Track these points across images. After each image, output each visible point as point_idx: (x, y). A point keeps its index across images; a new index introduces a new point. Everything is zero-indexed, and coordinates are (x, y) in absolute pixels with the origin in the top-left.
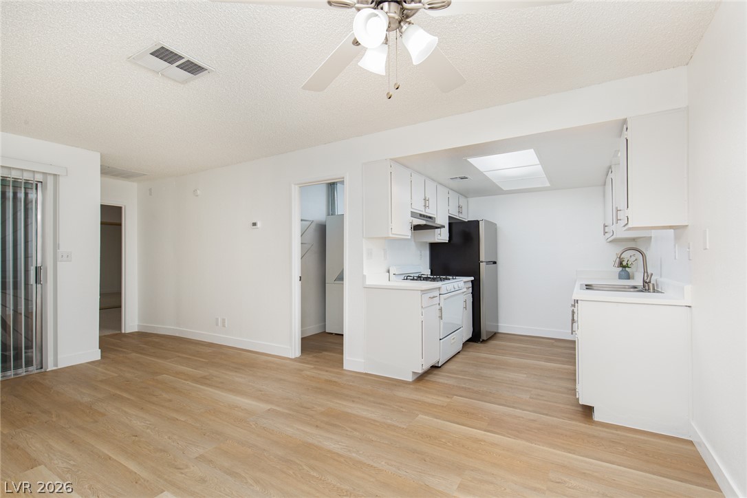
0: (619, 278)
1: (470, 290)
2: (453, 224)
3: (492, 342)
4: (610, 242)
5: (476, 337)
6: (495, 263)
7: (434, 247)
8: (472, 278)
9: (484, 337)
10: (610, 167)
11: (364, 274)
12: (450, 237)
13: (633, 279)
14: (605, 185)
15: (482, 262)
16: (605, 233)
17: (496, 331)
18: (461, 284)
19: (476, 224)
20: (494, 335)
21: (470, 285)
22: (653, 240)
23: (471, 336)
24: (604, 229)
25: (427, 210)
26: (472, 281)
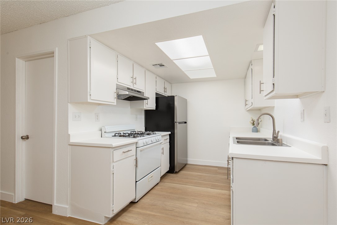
0: (252, 132)
1: (168, 140)
2: (159, 99)
3: (182, 172)
4: (248, 111)
5: (172, 170)
6: (186, 123)
7: (148, 113)
8: (170, 133)
9: (177, 169)
10: (251, 62)
11: (69, 133)
12: (156, 106)
13: (259, 132)
14: (245, 77)
15: (176, 122)
16: (246, 105)
17: (185, 163)
18: (160, 137)
19: (172, 98)
20: (184, 166)
21: (168, 137)
22: (275, 108)
23: (168, 169)
24: (246, 103)
25: (135, 86)
26: (170, 134)
